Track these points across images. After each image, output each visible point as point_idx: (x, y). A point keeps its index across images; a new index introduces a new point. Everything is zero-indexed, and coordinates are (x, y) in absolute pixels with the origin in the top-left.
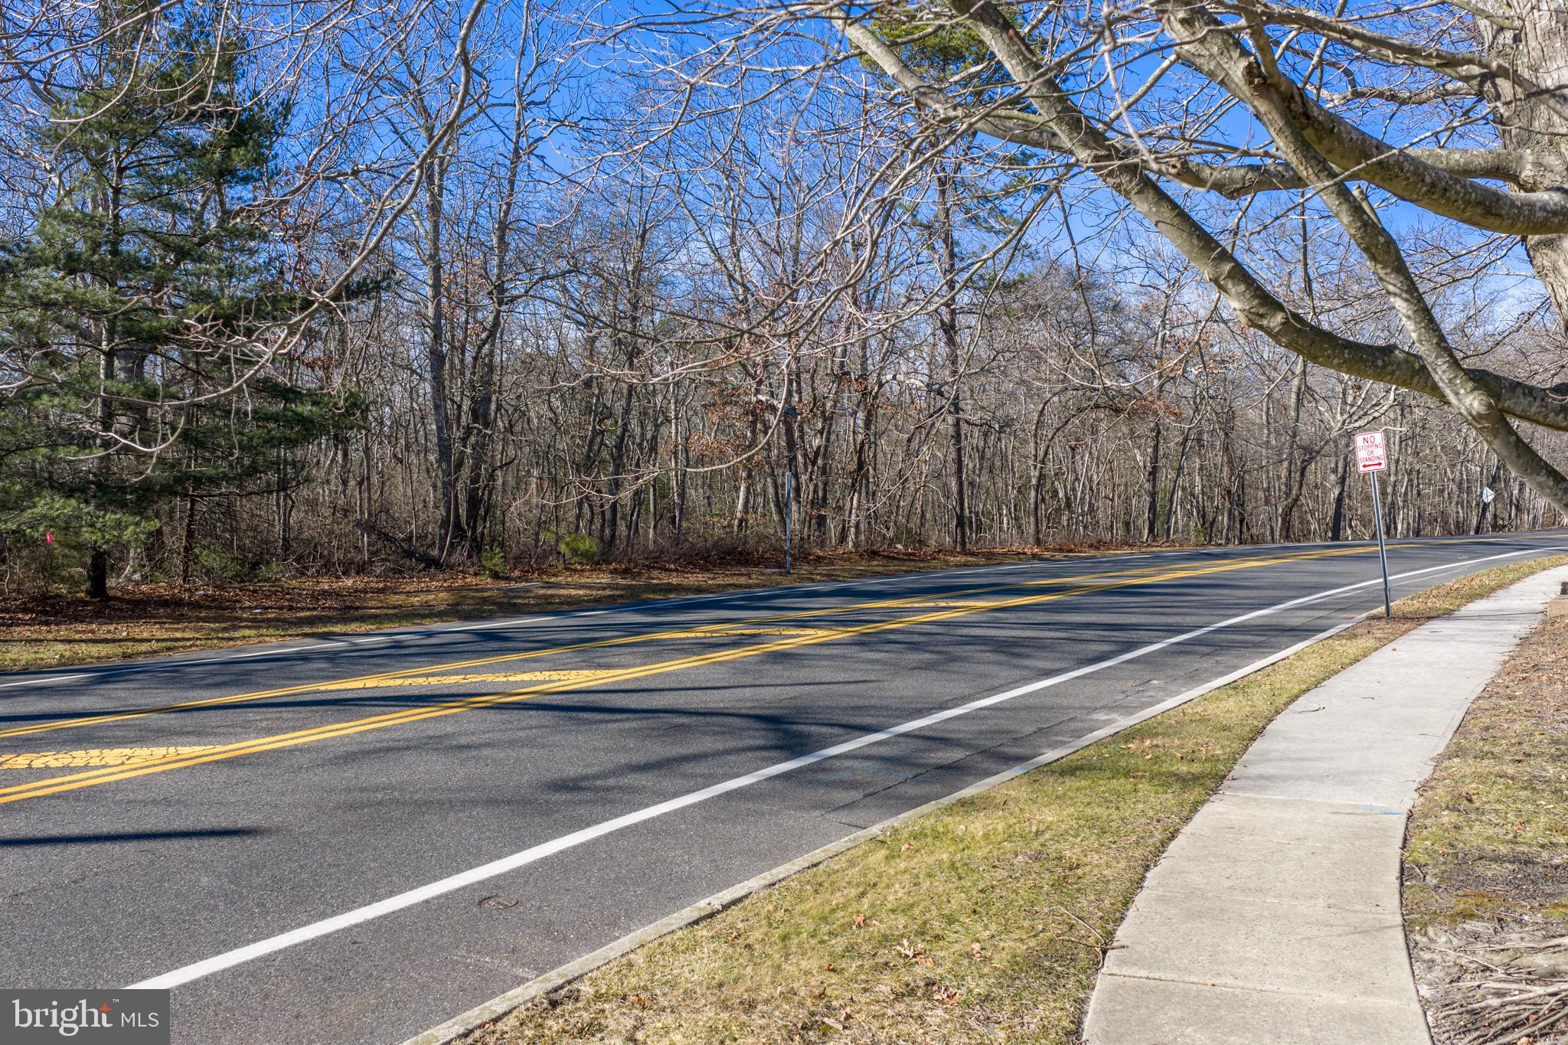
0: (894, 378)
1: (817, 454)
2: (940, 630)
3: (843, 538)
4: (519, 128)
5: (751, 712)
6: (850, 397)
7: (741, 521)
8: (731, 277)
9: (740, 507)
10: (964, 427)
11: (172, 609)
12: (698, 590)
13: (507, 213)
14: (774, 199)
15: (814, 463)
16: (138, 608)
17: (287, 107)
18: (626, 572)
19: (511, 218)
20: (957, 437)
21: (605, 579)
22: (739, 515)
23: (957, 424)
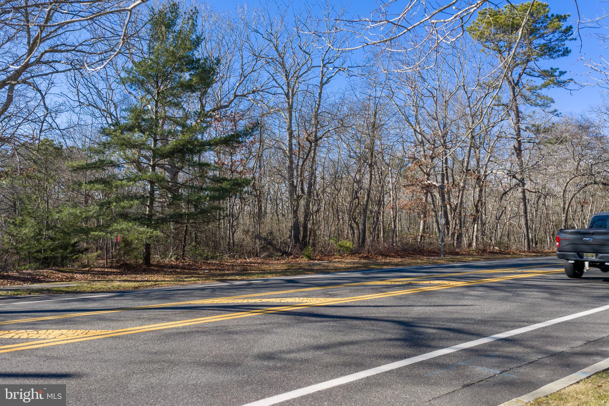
0: (492, 172)
1: (456, 206)
2: (515, 282)
3: (470, 245)
4: (322, 73)
5: (395, 319)
6: (472, 181)
7: (422, 236)
8: (415, 130)
9: (421, 230)
10: (527, 194)
11: (171, 269)
12: (397, 265)
13: (318, 109)
14: (434, 97)
15: (455, 210)
16: (161, 269)
17: (218, 61)
18: (366, 258)
19: (320, 111)
20: (524, 198)
21: (356, 260)
22: (420, 234)
23: (524, 192)
